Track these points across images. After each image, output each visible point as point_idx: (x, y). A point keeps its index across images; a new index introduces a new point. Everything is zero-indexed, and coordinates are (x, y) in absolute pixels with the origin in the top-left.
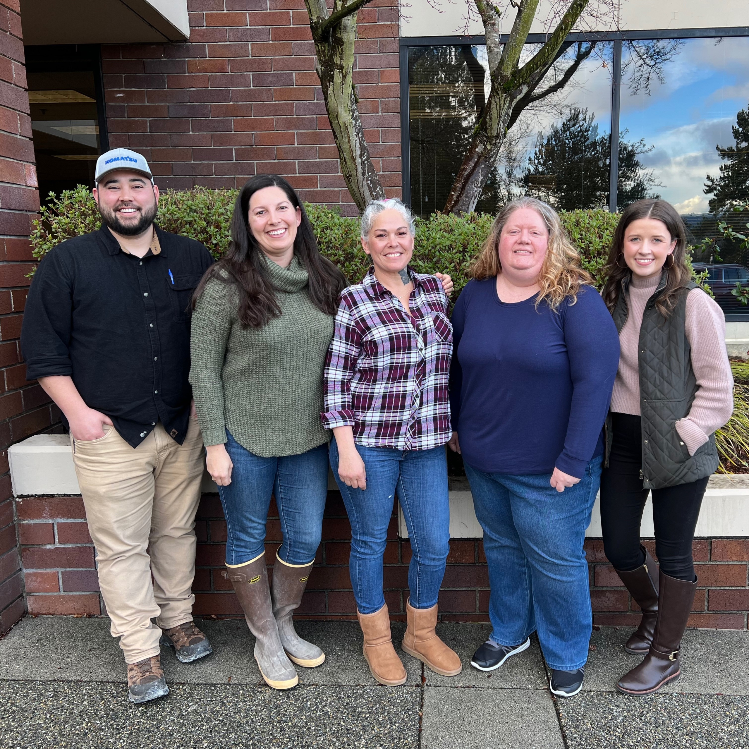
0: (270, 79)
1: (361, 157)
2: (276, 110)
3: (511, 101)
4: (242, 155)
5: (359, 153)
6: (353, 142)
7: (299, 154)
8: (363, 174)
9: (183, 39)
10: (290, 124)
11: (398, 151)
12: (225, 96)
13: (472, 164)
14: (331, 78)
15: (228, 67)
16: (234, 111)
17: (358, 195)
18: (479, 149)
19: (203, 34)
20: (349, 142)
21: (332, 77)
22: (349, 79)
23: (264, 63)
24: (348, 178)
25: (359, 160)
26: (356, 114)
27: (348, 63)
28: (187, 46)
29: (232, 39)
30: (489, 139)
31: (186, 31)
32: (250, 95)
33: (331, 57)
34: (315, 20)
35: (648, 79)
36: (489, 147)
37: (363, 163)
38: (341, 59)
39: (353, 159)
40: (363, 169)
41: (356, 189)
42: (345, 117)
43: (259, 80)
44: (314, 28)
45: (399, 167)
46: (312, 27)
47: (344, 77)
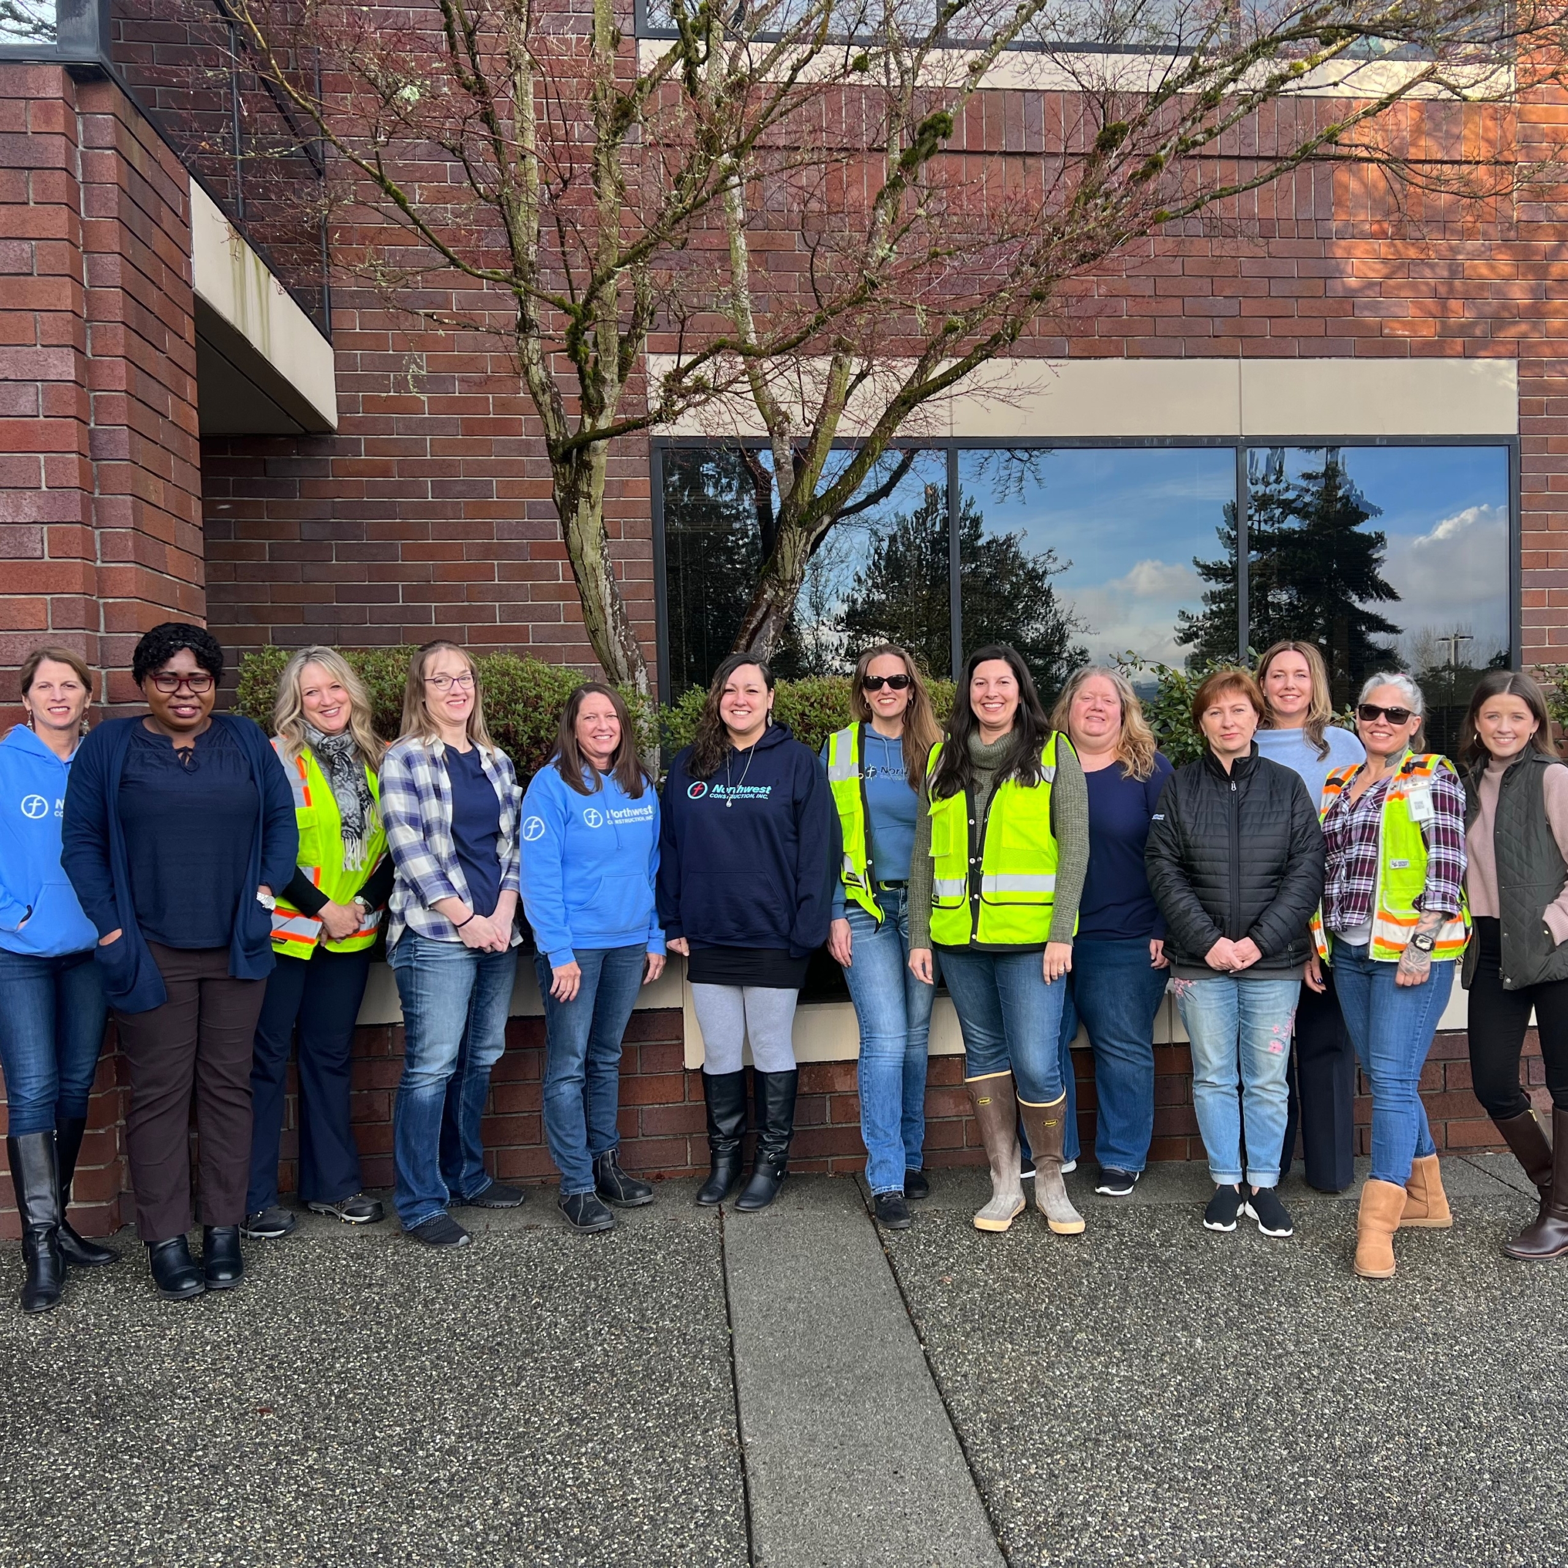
0: (459, 488)
1: (612, 606)
2: (467, 531)
3: (810, 534)
4: (412, 594)
5: (609, 601)
6: (602, 588)
7: (500, 594)
8: (615, 628)
9: (328, 429)
10: (488, 552)
11: (650, 592)
12: (389, 511)
13: (759, 615)
14: (575, 509)
15: (395, 470)
16: (403, 532)
17: (606, 654)
18: (769, 595)
19: (359, 426)
20: (597, 587)
21: (576, 506)
22: (598, 510)
23: (450, 464)
24: (594, 633)
25: (609, 610)
26: (606, 551)
27: (597, 491)
28: (334, 440)
29: (401, 431)
30: (782, 584)
31: (333, 420)
32: (429, 510)
33: (575, 483)
34: (553, 436)
35: (1021, 479)
36: (781, 593)
37: (614, 614)
38: (589, 485)
39: (602, 609)
40: (615, 621)
41: (604, 647)
42: (592, 556)
43: (440, 489)
44: (551, 447)
45: (652, 613)
46: (549, 445)
47: (592, 507)
